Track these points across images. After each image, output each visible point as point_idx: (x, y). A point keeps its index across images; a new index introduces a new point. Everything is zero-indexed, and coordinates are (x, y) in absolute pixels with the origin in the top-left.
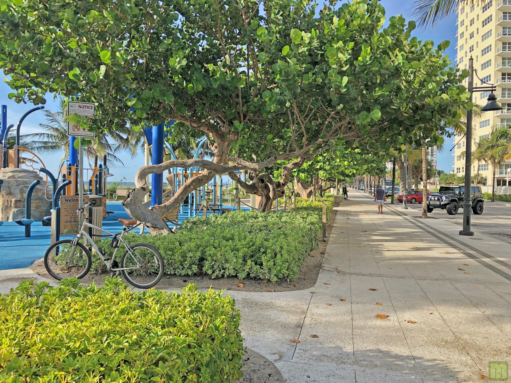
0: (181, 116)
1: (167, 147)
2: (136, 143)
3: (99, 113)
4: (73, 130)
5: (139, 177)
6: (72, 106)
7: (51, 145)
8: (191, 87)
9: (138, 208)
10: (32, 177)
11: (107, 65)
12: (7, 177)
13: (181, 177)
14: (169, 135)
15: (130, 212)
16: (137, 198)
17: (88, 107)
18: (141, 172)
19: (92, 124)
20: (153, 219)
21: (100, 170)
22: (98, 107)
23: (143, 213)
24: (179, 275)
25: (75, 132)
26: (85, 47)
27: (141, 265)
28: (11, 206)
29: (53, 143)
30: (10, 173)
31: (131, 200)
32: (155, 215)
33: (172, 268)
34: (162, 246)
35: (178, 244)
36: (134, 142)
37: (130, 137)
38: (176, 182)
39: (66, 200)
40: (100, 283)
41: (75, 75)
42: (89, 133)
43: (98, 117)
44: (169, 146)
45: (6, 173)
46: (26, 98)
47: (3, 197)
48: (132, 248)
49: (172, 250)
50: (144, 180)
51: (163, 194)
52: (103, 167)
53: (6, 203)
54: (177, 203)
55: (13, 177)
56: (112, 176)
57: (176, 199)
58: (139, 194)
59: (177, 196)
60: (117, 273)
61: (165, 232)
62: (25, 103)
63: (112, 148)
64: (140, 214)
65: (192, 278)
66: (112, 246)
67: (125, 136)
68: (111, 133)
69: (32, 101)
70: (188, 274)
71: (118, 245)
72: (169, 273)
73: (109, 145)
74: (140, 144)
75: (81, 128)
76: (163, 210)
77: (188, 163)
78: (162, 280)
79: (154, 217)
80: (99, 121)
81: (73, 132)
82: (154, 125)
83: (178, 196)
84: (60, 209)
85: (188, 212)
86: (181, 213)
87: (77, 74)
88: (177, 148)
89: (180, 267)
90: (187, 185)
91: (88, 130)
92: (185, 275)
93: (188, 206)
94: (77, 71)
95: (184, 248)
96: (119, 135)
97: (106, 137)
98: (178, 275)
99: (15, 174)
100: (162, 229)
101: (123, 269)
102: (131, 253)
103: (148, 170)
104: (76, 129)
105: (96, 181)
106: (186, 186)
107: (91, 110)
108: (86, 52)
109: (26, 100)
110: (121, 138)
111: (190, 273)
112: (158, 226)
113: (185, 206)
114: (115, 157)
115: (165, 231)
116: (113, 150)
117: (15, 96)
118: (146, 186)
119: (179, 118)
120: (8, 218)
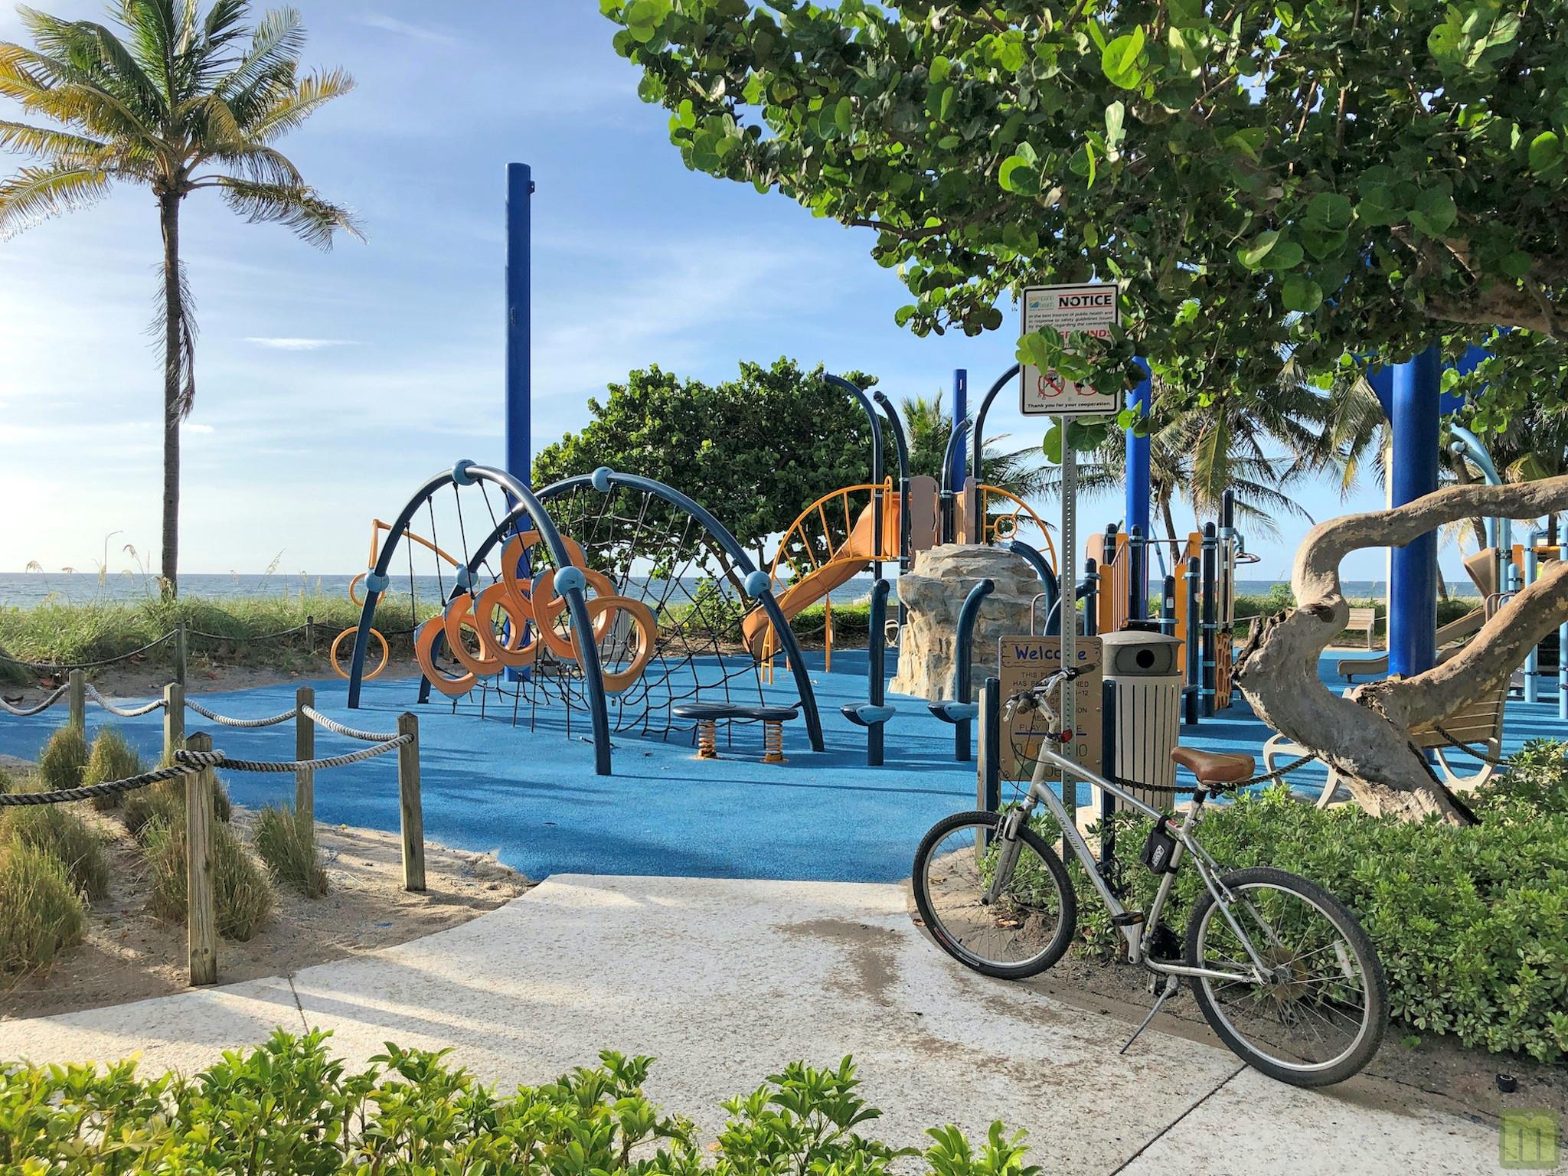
0: (1509, 302)
1: (1465, 450)
2: (1357, 449)
3: (1137, 318)
4: (1041, 392)
5: (1307, 565)
6: (1036, 305)
7: (1090, 473)
8: (1545, 144)
9: (1295, 692)
10: (1007, 569)
11: (1129, 98)
12: (940, 573)
13: (1526, 557)
14: (1467, 398)
15: (1262, 709)
16: (1291, 650)
17: (1095, 301)
18: (1315, 545)
19: (1104, 359)
20: (1364, 741)
21: (1206, 543)
22: (1129, 292)
23: (1318, 716)
24: (1477, 1046)
25: (1048, 401)
26: (1053, 48)
27: (1269, 972)
28: (948, 658)
29: (1097, 467)
30: (950, 560)
31: (1265, 659)
32: (1372, 728)
33: (1435, 1004)
34: (1384, 885)
35: (1466, 885)
36: (1348, 448)
37: (1333, 430)
38: (1507, 580)
39: (1020, 654)
40: (1108, 1004)
41: (1019, 174)
42: (1099, 397)
43: (1134, 333)
44: (1475, 446)
45: (938, 559)
46: (943, 316)
47: (930, 629)
48: (1230, 886)
49: (1437, 911)
50: (1330, 575)
51: (1438, 631)
52: (1221, 532)
53: (937, 648)
54: (1488, 672)
55: (956, 571)
56: (1253, 561)
57: (1479, 658)
58: (1302, 633)
59: (1484, 644)
60: (1171, 985)
61: (1421, 805)
62: (940, 332)
63: (1275, 471)
64: (1308, 718)
65: (1551, 1075)
66: (1149, 863)
67: (1316, 429)
68: (1273, 424)
69: (961, 322)
70: (1523, 1048)
71: (1173, 863)
72: (1420, 1023)
73: (1264, 462)
74: (1370, 453)
75: (1070, 384)
76: (1420, 703)
77: (1539, 497)
78: (1385, 1050)
79: (1371, 733)
80: (1132, 347)
81: (1040, 401)
82: (1394, 361)
83: (1493, 644)
84: (998, 683)
85: (1557, 700)
86: (1527, 700)
87: (1027, 169)
88: (1513, 456)
89: (1483, 1004)
90: (1539, 593)
91: (1093, 386)
92: (1508, 1052)
93: (1557, 674)
94: (1027, 155)
95: (1506, 912)
96: (1294, 428)
97: (1255, 436)
98: (1469, 1042)
99: (962, 562)
100: (1409, 788)
101: (1194, 971)
102: (1224, 906)
103: (1349, 535)
104: (1049, 390)
105: (1194, 581)
106: (1530, 599)
107: (1107, 309)
108: (1057, 70)
109: (942, 324)
110: (1304, 436)
111: (1537, 1049)
112: (1385, 772)
113: (1544, 674)
114: (1285, 499)
115: (1422, 797)
116: (1278, 477)
117: (915, 316)
118: (1336, 598)
119: (1502, 308)
120: (941, 692)
